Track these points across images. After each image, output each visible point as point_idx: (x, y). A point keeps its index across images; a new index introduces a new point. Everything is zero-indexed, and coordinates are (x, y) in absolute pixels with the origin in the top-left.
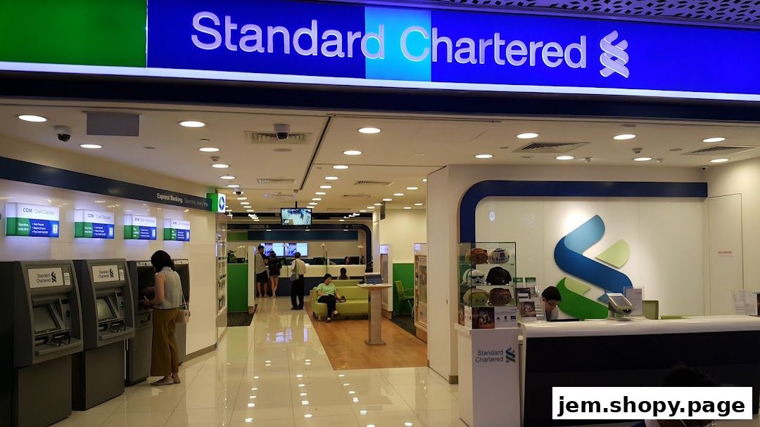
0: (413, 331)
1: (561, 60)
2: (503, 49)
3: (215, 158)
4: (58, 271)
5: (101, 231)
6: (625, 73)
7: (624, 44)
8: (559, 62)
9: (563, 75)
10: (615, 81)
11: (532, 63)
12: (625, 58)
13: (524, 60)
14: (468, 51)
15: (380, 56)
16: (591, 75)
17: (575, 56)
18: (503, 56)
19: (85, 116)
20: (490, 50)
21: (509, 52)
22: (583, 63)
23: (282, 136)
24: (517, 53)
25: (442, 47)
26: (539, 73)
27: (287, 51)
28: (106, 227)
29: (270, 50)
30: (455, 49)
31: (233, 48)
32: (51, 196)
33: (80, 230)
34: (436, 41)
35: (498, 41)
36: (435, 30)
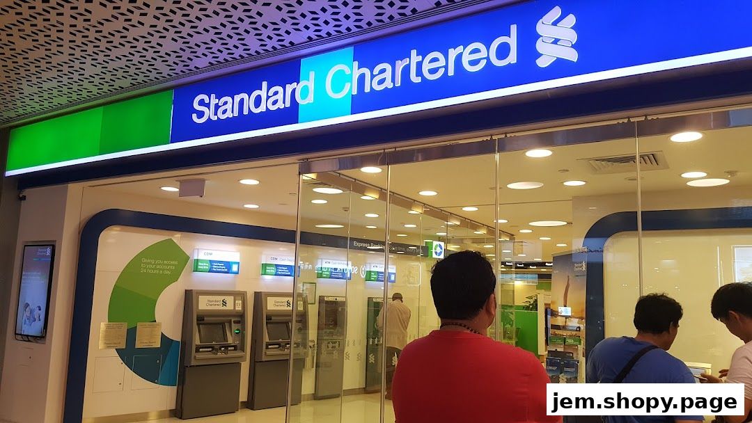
1: (485, 61)
2: (419, 65)
6: (572, 56)
7: (570, 20)
8: (483, 64)
10: (560, 69)
11: (451, 73)
12: (572, 37)
13: (442, 71)
14: (385, 76)
15: (310, 100)
16: (527, 69)
17: (503, 51)
18: (419, 72)
19: (179, 183)
20: (406, 70)
21: (426, 67)
22: (512, 58)
24: (435, 65)
25: (362, 79)
29: (235, 114)
30: (373, 76)
31: (214, 118)
34: (357, 73)
35: (415, 57)
36: (356, 63)
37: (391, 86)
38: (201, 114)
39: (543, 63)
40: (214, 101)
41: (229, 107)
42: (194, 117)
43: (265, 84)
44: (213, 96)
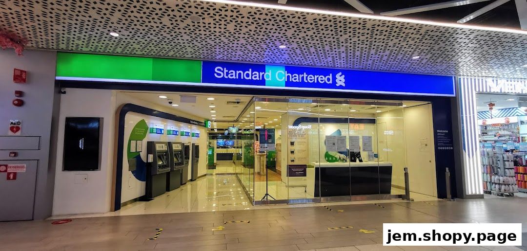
0: (275, 171)
2: (307, 77)
3: (213, 109)
4: (164, 145)
5: (175, 133)
6: (344, 85)
7: (343, 76)
8: (324, 81)
9: (325, 85)
10: (341, 87)
11: (316, 82)
12: (344, 80)
13: (313, 81)
14: (296, 78)
15: (270, 79)
16: (334, 85)
17: (329, 80)
18: (307, 79)
20: (303, 78)
21: (309, 78)
22: (331, 82)
23: (238, 103)
24: (311, 79)
25: (288, 77)
26: (318, 85)
27: (242, 78)
28: (176, 132)
29: (237, 78)
30: (292, 77)
31: (226, 77)
32: (161, 121)
33: (169, 132)
34: (287, 75)
35: (305, 75)
36: (286, 72)
37: (298, 81)
38: (219, 75)
39: (337, 85)
40: (226, 71)
41: (233, 74)
42: (215, 75)
43: (250, 70)
44: (225, 69)
